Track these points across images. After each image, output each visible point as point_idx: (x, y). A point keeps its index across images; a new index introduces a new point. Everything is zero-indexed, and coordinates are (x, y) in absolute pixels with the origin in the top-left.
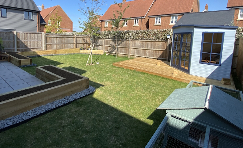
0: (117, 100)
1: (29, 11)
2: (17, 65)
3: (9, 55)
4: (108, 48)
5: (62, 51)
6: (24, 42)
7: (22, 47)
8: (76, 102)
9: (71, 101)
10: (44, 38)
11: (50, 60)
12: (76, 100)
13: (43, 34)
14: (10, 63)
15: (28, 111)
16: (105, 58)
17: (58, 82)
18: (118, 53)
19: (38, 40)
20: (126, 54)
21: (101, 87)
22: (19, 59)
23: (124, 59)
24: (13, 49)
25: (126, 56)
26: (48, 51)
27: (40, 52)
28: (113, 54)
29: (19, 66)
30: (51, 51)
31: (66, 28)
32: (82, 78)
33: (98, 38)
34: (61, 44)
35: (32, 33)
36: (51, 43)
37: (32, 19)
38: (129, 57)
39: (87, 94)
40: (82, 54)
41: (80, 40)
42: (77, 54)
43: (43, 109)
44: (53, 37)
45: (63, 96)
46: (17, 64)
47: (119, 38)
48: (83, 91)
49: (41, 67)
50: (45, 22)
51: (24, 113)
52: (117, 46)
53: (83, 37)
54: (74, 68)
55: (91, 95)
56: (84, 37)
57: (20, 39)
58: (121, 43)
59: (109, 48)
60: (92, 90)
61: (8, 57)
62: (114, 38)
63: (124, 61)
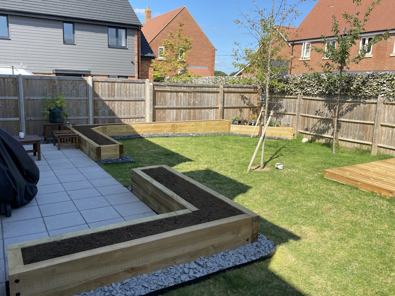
0: (339, 290)
1: (118, 26)
2: (94, 158)
3: (77, 132)
4: (309, 121)
5: (189, 127)
6: (107, 102)
7: (104, 115)
8: (224, 277)
9: (211, 272)
10: (150, 93)
11: (162, 148)
12: (224, 271)
13: (149, 84)
14: (78, 151)
15: (114, 285)
16: (301, 152)
17: (180, 216)
18: (340, 138)
19: (137, 98)
20: (366, 142)
21: (291, 241)
22: (98, 146)
23: (358, 157)
24: (86, 117)
25: (365, 148)
26: (159, 127)
27: (140, 128)
28: (323, 141)
29: (96, 160)
30: (165, 127)
31: (198, 65)
32: (241, 212)
33: (283, 93)
34: (186, 109)
35: (124, 83)
36: (166, 107)
37: (124, 45)
38: (374, 152)
39: (254, 258)
40: (236, 135)
41: (234, 99)
42: (225, 135)
43: (147, 286)
44: (169, 91)
45: (192, 256)
46: (93, 154)
47: (346, 95)
48: (242, 248)
49: (142, 171)
50: (152, 52)
51: (106, 288)
52: (338, 117)
53: (240, 90)
54: (216, 174)
55: (262, 263)
56: (243, 90)
57: (100, 96)
58: (350, 109)
59: (313, 122)
60: (267, 248)
61: (75, 138)
62: (330, 94)
63: (360, 166)
